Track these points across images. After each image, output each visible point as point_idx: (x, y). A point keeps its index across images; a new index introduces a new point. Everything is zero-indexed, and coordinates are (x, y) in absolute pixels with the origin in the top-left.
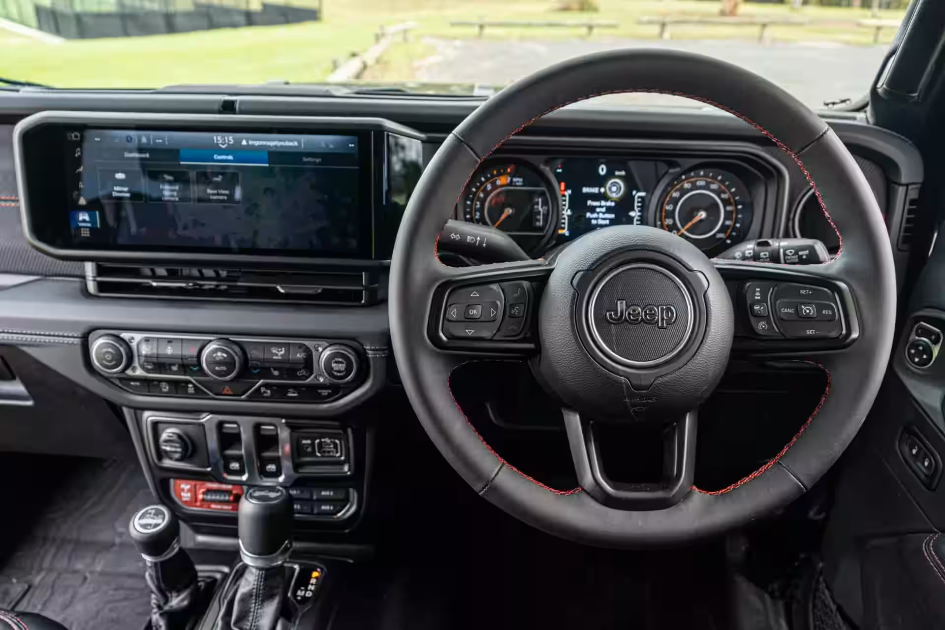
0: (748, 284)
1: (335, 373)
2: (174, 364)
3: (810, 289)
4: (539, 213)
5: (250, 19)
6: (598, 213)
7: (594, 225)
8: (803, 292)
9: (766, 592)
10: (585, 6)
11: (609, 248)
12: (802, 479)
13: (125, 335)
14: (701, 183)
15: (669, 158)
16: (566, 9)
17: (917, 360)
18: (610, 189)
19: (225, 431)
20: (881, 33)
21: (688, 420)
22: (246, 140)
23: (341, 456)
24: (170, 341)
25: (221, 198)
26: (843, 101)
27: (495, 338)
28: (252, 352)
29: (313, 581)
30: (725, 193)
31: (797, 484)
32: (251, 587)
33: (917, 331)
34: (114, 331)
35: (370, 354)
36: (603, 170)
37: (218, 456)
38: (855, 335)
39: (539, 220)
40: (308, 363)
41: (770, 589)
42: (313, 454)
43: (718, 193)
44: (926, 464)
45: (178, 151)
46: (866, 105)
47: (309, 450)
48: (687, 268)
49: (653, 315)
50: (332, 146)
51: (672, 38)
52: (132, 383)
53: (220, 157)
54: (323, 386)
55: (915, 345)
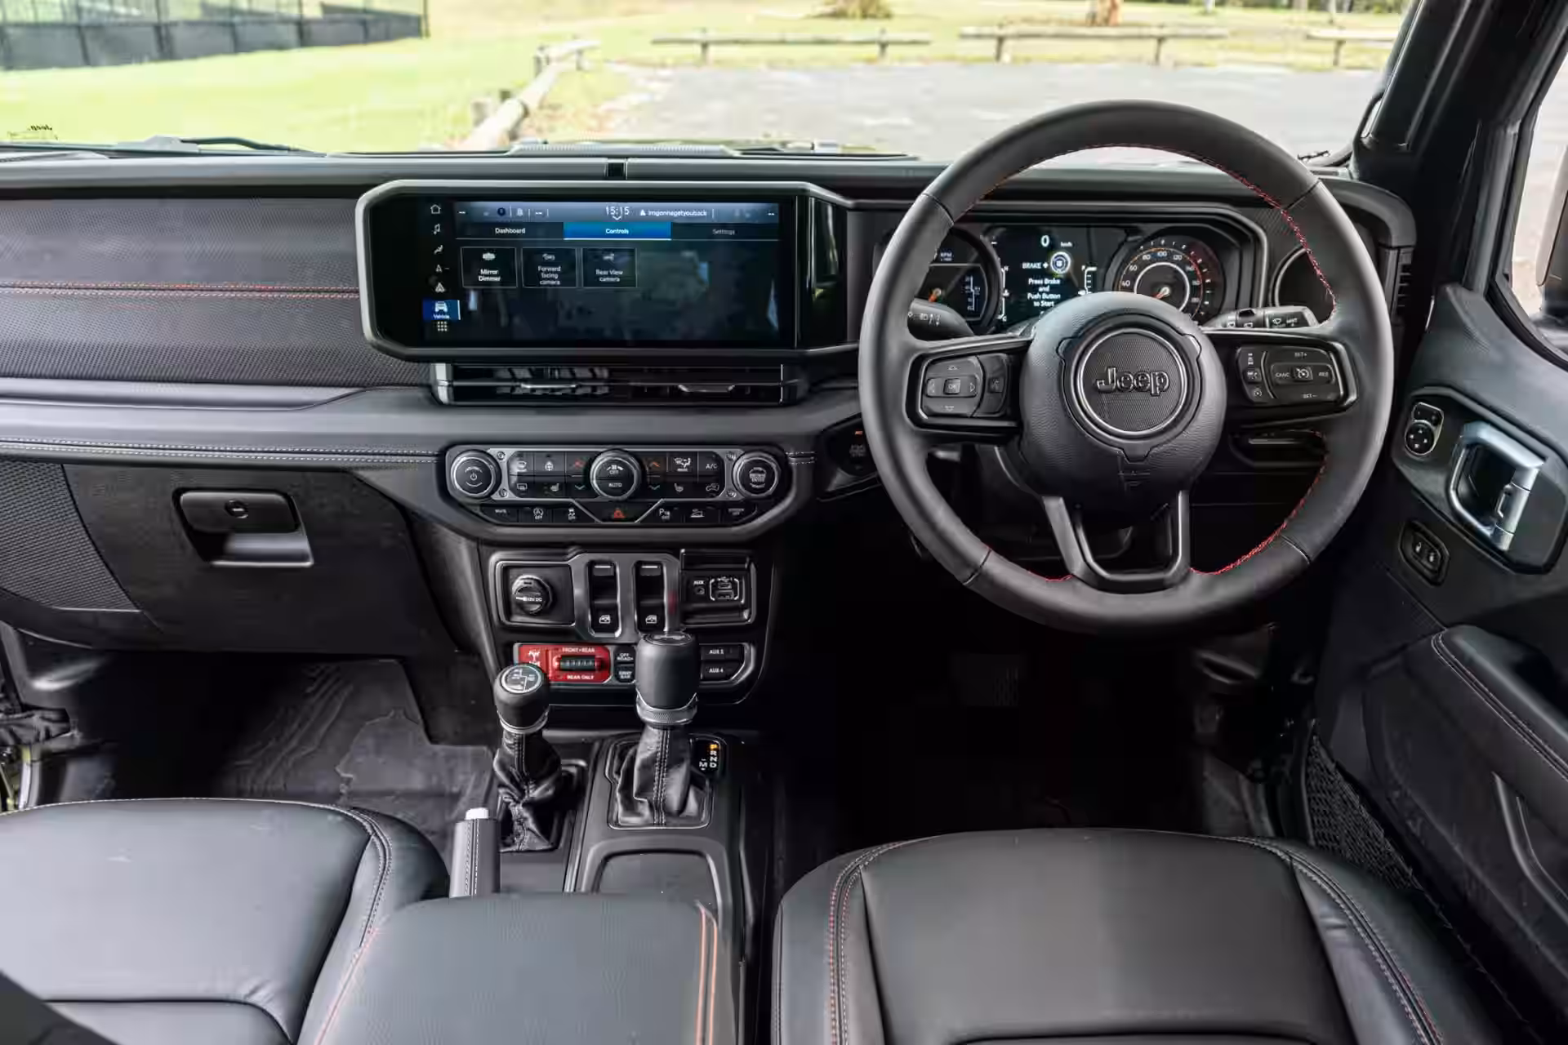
0: (1239, 350)
1: (754, 486)
2: (555, 484)
3: (1304, 351)
4: (970, 295)
5: (305, 34)
6: (1041, 293)
7: (1037, 307)
8: (1297, 354)
9: (1243, 772)
10: (871, 9)
11: (1096, 314)
12: (1307, 550)
13: (493, 451)
14: (1163, 254)
15: (1127, 223)
16: (838, 15)
17: (1417, 446)
18: (1055, 264)
19: (596, 574)
20: (1343, 50)
21: (1181, 499)
22: (644, 210)
23: (741, 598)
24: (549, 455)
25: (612, 279)
26: (1321, 154)
27: (974, 416)
28: (651, 465)
29: (714, 753)
30: (1190, 264)
31: (1302, 556)
32: (654, 749)
33: (1416, 413)
34: (477, 444)
35: (793, 462)
36: (1045, 241)
37: (586, 605)
38: (1353, 398)
39: (971, 304)
40: (719, 476)
41: (1250, 771)
42: (706, 598)
43: (1182, 264)
44: (1432, 559)
45: (561, 224)
46: (1348, 158)
47: (702, 593)
48: (1177, 332)
49: (1145, 382)
50: (748, 215)
51: (1014, 60)
52: (497, 511)
53: (612, 232)
54: (735, 504)
55: (1414, 430)
